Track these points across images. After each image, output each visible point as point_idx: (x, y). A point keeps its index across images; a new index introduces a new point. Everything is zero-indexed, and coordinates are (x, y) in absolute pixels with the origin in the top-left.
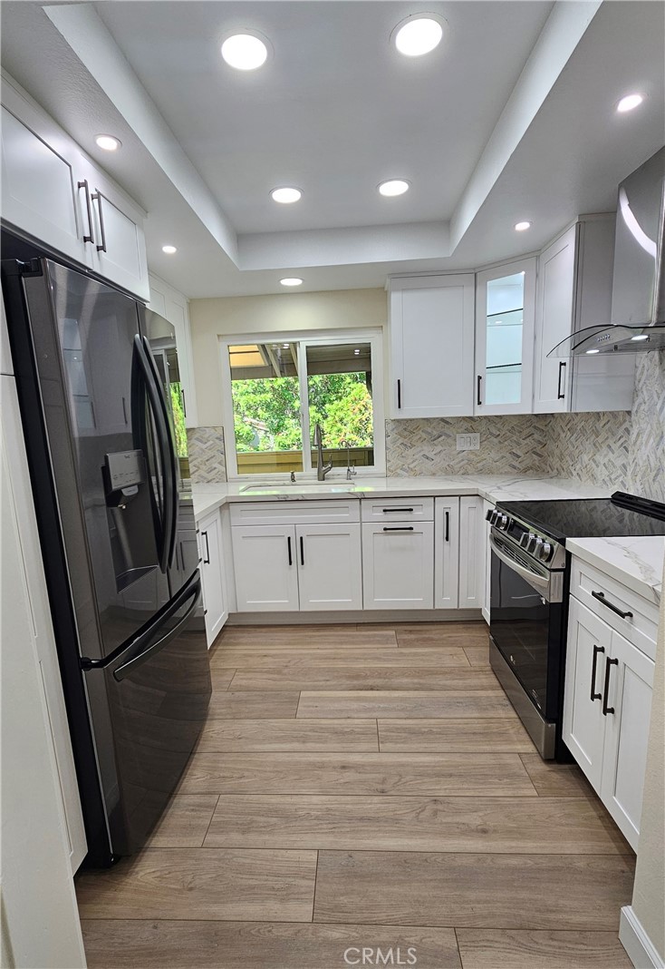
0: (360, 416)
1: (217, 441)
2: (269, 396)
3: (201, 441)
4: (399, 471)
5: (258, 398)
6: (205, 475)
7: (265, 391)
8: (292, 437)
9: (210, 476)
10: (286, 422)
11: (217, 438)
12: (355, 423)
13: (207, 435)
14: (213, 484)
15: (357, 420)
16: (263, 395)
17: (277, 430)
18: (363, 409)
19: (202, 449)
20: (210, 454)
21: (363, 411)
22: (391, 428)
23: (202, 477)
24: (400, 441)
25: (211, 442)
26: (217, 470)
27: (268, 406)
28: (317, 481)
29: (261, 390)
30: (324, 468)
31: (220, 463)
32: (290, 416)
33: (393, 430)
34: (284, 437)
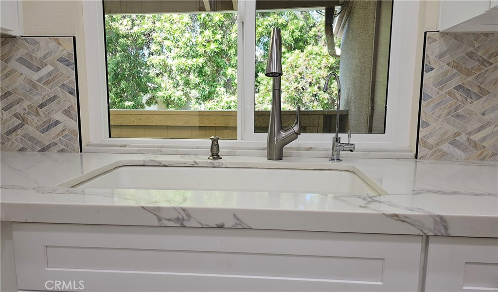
0: (296, 85)
1: (61, 65)
2: (201, 61)
3: (30, 66)
4: (446, 147)
5: (190, 62)
6: (37, 134)
7: (197, 56)
8: (223, 104)
9: (46, 138)
10: (217, 89)
11: (61, 60)
12: (290, 91)
13: (40, 54)
14: (53, 154)
15: (292, 89)
16: (194, 60)
17: (208, 97)
18: (299, 76)
19: (30, 82)
20: (47, 92)
21: (299, 80)
22: (437, 51)
23: (32, 139)
24: (456, 81)
25: (50, 68)
26: (59, 128)
27: (200, 72)
28: (264, 161)
29: (193, 54)
30: (283, 134)
31: (67, 112)
32: (222, 83)
33: (441, 56)
34: (215, 104)
